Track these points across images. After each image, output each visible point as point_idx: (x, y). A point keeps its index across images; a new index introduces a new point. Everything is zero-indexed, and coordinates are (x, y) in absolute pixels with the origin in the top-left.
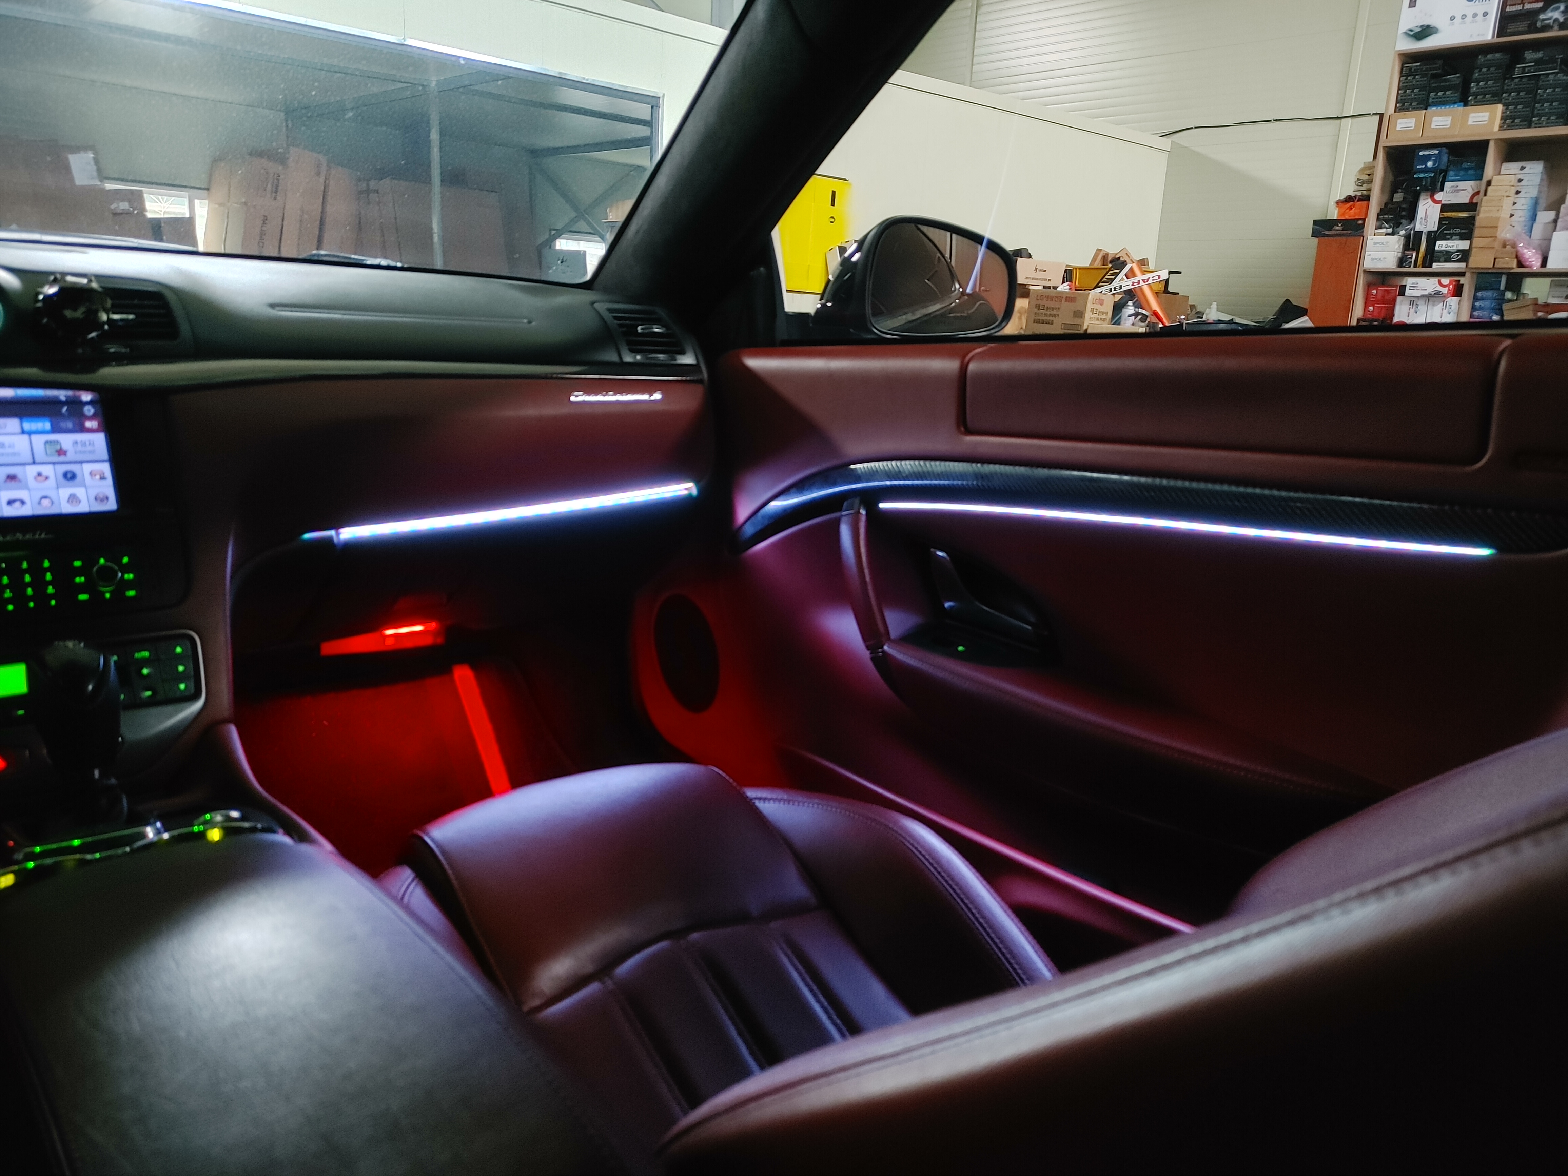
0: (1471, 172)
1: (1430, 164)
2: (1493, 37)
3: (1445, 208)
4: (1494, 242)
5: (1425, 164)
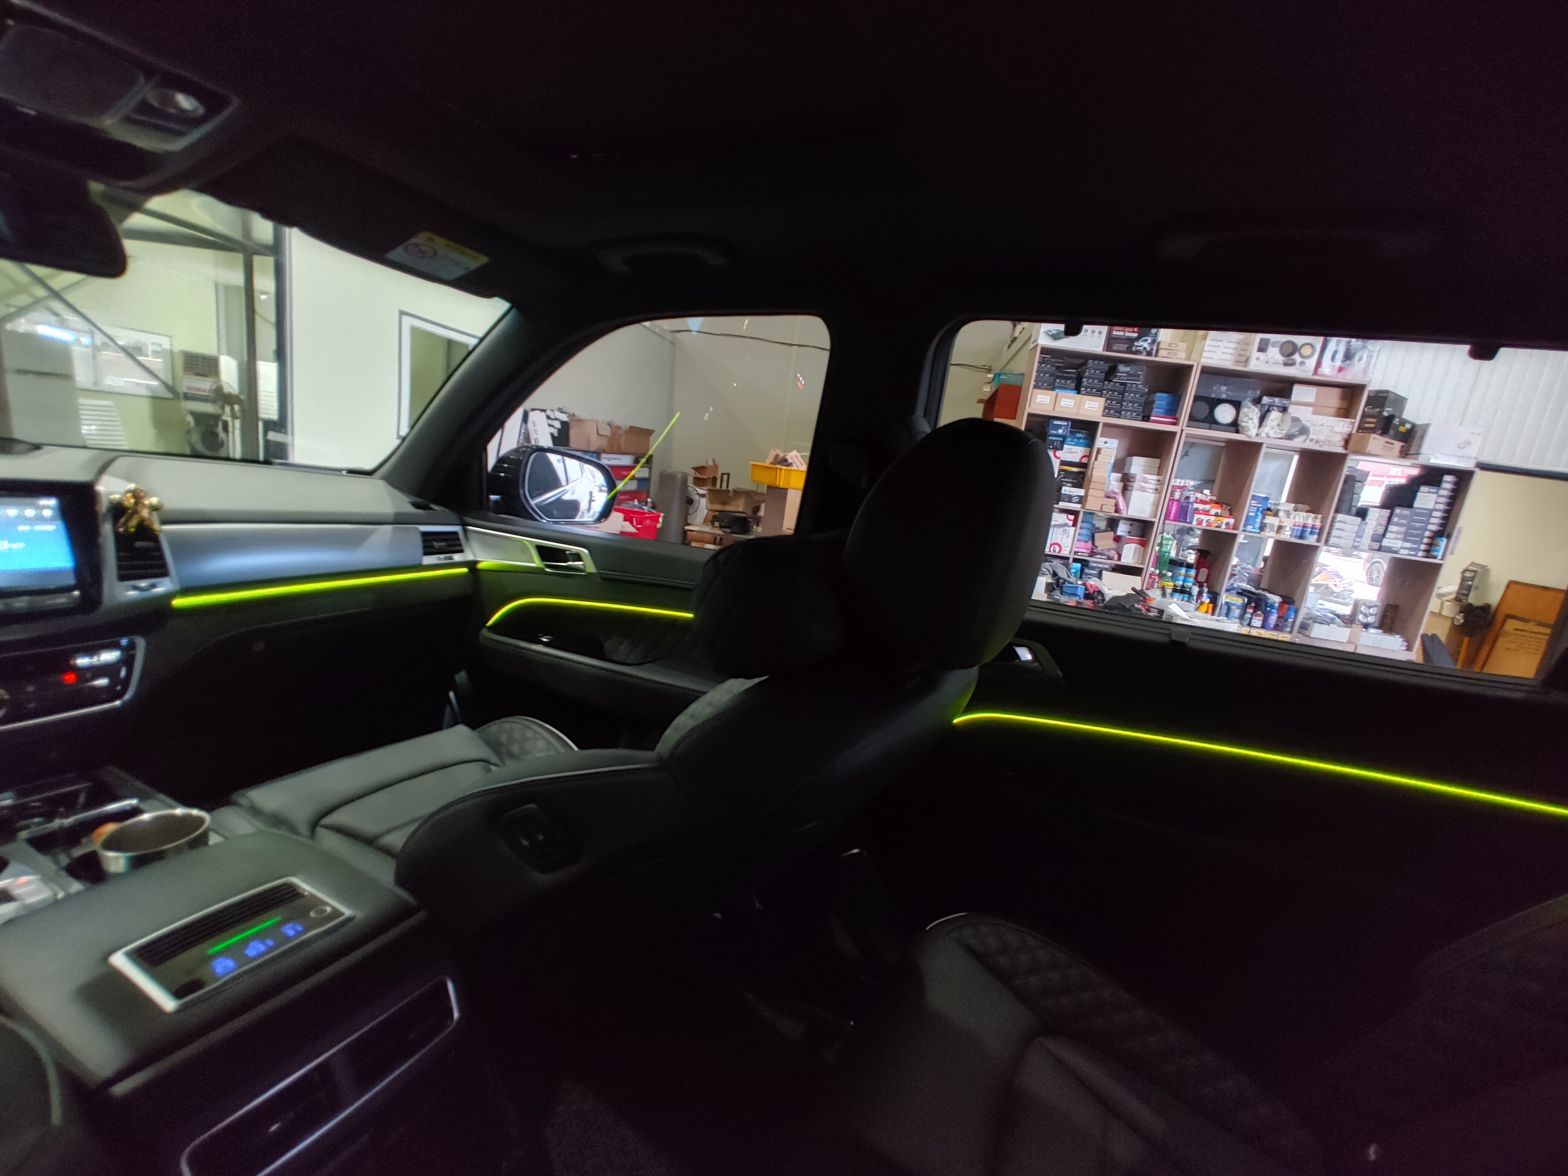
0: (1081, 441)
1: (1060, 431)
2: (1103, 350)
3: (1063, 463)
4: (1102, 494)
5: (1057, 430)
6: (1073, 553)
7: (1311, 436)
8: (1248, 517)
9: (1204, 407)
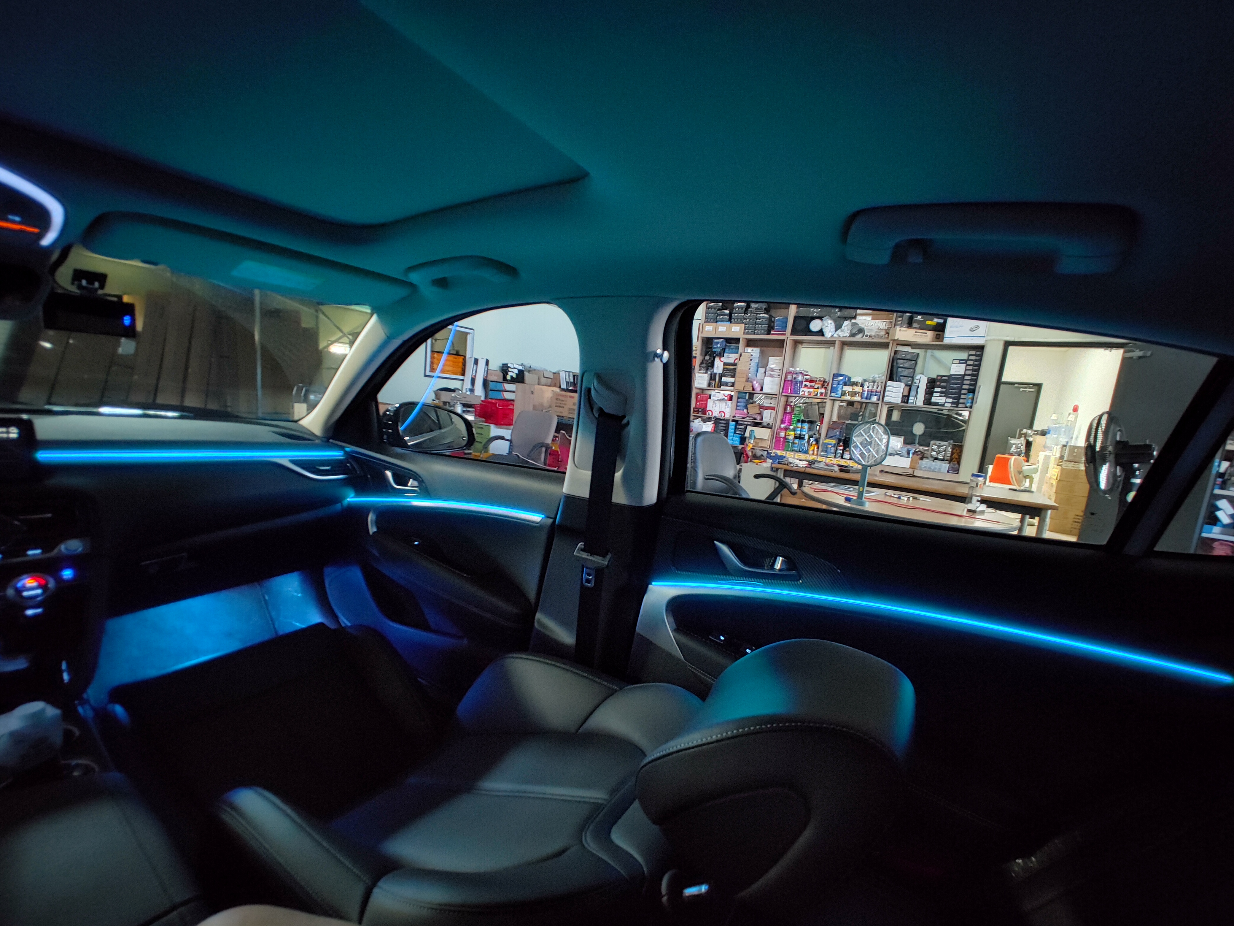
0: (734, 350)
1: (719, 345)
3: (725, 364)
4: (744, 380)
5: (717, 345)
6: (732, 417)
7: (865, 334)
8: (832, 387)
9: (804, 323)
